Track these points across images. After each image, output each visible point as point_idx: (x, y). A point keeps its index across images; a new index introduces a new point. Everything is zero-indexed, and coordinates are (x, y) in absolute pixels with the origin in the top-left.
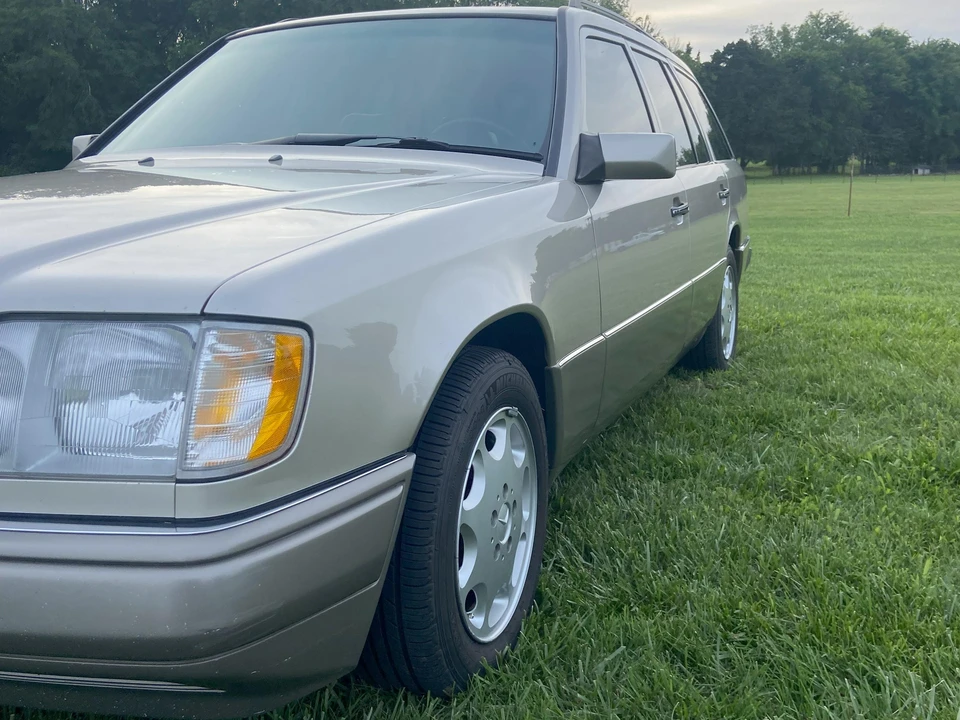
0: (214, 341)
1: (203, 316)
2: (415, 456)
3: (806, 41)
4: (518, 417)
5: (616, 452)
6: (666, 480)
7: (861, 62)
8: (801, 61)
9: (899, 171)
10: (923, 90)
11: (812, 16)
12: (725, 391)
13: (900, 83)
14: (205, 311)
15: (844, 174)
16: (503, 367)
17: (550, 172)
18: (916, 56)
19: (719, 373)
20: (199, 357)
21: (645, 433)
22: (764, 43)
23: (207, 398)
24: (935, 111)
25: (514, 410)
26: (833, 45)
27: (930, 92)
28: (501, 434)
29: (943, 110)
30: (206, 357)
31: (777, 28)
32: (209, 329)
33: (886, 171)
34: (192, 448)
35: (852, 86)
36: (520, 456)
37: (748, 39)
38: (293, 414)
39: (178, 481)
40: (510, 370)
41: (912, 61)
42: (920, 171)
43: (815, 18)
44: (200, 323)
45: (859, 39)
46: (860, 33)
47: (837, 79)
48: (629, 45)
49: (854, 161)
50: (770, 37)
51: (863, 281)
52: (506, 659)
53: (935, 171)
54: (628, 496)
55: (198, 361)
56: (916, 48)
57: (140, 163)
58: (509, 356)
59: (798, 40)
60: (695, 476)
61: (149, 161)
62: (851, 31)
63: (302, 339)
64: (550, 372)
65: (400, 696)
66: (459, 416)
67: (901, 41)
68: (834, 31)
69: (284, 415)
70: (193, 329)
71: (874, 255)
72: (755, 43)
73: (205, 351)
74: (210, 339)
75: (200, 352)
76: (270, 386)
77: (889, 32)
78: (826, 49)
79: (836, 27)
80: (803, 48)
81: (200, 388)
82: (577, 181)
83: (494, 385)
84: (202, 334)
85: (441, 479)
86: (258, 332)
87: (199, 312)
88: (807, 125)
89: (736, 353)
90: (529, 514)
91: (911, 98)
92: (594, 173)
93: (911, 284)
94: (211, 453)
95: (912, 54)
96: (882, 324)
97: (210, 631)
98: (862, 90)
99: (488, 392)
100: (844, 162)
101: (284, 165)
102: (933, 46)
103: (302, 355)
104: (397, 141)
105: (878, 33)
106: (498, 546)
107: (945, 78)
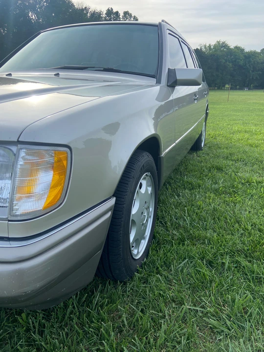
0: (24, 155)
1: (19, 142)
2: (115, 198)
3: (216, 49)
4: (150, 176)
5: (172, 179)
6: (190, 190)
7: (231, 56)
8: (214, 55)
9: (239, 89)
10: (248, 65)
11: (217, 42)
12: (203, 158)
13: (241, 63)
14: (20, 140)
15: (224, 89)
16: (146, 158)
17: (159, 82)
18: (247, 55)
19: (201, 152)
20: (17, 162)
21: (181, 172)
22: (204, 50)
23: (22, 181)
24: (251, 71)
25: (149, 174)
26: (223, 50)
27: (249, 66)
28: (144, 183)
29: (253, 71)
30: (21, 162)
31: (208, 45)
32: (21, 149)
33: (236, 89)
34: (15, 206)
35: (228, 63)
36: (150, 189)
37: (199, 48)
38: (63, 187)
39: (9, 221)
40: (148, 159)
41: (245, 56)
42: (245, 89)
43: (218, 42)
44: (17, 146)
45: (231, 49)
46: (231, 47)
47: (224, 61)
48: (180, 39)
49: (227, 86)
50: (205, 48)
51: (237, 122)
52: (145, 263)
53: (249, 89)
54: (178, 196)
55: (17, 164)
56: (246, 52)
57: (7, 75)
58: (148, 154)
59: (213, 49)
60: (199, 188)
61: (10, 75)
62: (228, 47)
63: (67, 153)
64: (160, 158)
65: (108, 283)
66: (131, 179)
67: (243, 50)
68: (224, 47)
69: (59, 188)
70: (14, 149)
71: (238, 114)
72: (201, 49)
73: (20, 159)
74: (23, 154)
75: (18, 160)
76: (52, 176)
77: (239, 47)
78: (221, 52)
79: (224, 45)
80: (215, 51)
81: (18, 177)
82: (168, 86)
83: (143, 166)
84: (19, 150)
85: (125, 205)
86: (46, 150)
87: (16, 140)
88: (215, 74)
89: (204, 145)
90: (152, 209)
91: (244, 67)
92: (173, 83)
93: (252, 123)
94: (25, 207)
95: (245, 54)
96: (247, 136)
97: (26, 293)
98: (231, 64)
99: (141, 169)
100: (224, 86)
101: (60, 76)
102: (251, 52)
103: (67, 160)
104: (102, 69)
105: (236, 47)
106: (143, 224)
107: (254, 62)
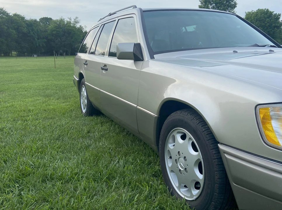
7: (12, 23)
9: (28, 56)
10: (32, 33)
13: (25, 30)
15: (12, 56)
24: (36, 39)
26: (3, 17)
27: (34, 33)
29: (38, 39)
33: (25, 55)
35: (11, 30)
41: (27, 24)
42: (35, 56)
46: (10, 15)
47: (6, 28)
53: (39, 56)
56: (27, 20)
62: (7, 14)
67: (23, 18)
77: (19, 15)
79: (3, 12)
91: (29, 35)
95: (27, 22)
98: (14, 31)
100: (11, 53)
102: (32, 20)
105: (15, 15)
107: (37, 30)
